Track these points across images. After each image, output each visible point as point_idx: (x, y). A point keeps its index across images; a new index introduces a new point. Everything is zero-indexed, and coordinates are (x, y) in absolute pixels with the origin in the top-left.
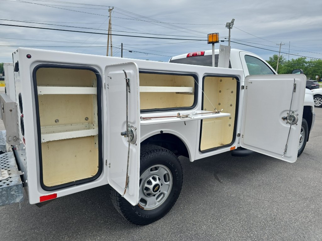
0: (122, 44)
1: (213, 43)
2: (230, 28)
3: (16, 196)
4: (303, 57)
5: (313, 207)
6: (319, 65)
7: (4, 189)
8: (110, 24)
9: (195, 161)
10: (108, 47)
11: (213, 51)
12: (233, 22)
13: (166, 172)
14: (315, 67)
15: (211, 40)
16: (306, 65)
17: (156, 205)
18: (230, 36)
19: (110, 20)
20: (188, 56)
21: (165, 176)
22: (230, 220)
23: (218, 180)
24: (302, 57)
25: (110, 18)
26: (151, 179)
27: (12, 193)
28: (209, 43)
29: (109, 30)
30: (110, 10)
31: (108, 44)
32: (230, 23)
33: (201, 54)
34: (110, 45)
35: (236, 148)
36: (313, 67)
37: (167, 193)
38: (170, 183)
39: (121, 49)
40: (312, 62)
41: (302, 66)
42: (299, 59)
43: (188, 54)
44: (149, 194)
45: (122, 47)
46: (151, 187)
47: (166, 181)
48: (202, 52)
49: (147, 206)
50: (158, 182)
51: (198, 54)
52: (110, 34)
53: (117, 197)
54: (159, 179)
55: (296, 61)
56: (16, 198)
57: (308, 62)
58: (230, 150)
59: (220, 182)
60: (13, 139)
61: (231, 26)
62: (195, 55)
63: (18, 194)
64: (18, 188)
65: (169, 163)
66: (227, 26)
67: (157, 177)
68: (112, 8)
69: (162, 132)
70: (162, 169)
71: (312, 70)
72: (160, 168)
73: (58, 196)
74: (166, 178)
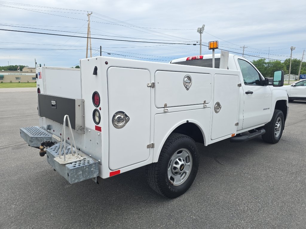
0: (101, 46)
1: (213, 49)
2: (201, 33)
3: (94, 172)
4: (263, 59)
5: (299, 179)
6: (276, 66)
7: (87, 166)
8: (89, 28)
9: (208, 145)
10: (87, 49)
11: (213, 56)
12: (203, 28)
13: (187, 155)
14: (273, 67)
15: (212, 47)
16: (266, 66)
17: (181, 182)
18: (201, 40)
19: (89, 25)
20: (187, 59)
21: (186, 158)
22: (239, 191)
23: (219, 162)
24: (261, 58)
25: (89, 22)
26: (177, 160)
27: (92, 169)
28: (210, 49)
29: (88, 34)
30: (89, 15)
31: (87, 47)
32: (201, 29)
33: (200, 58)
34: (89, 48)
35: (235, 135)
36: (271, 67)
37: (188, 172)
38: (190, 164)
39: (100, 52)
40: (271, 63)
41: (263, 66)
42: (259, 60)
43: (188, 58)
44: (176, 172)
45: (101, 49)
46: (178, 166)
47: (187, 163)
48: (200, 57)
49: (175, 182)
50: (183, 162)
51: (197, 58)
52: (89, 37)
53: (155, 175)
54: (184, 161)
55: (256, 62)
56: (94, 174)
57: (268, 62)
58: (231, 137)
59: (221, 164)
60: (80, 129)
61: (202, 31)
62: (194, 59)
63: (95, 171)
64: (96, 165)
65: (191, 147)
66: (198, 31)
67: (182, 159)
68: (91, 13)
69: (187, 121)
70: (185, 152)
71: (271, 70)
72: (183, 152)
73: (121, 172)
74: (187, 160)
